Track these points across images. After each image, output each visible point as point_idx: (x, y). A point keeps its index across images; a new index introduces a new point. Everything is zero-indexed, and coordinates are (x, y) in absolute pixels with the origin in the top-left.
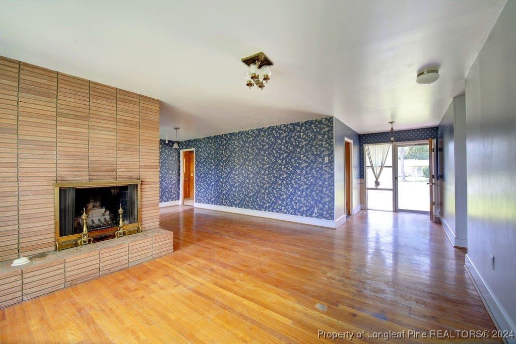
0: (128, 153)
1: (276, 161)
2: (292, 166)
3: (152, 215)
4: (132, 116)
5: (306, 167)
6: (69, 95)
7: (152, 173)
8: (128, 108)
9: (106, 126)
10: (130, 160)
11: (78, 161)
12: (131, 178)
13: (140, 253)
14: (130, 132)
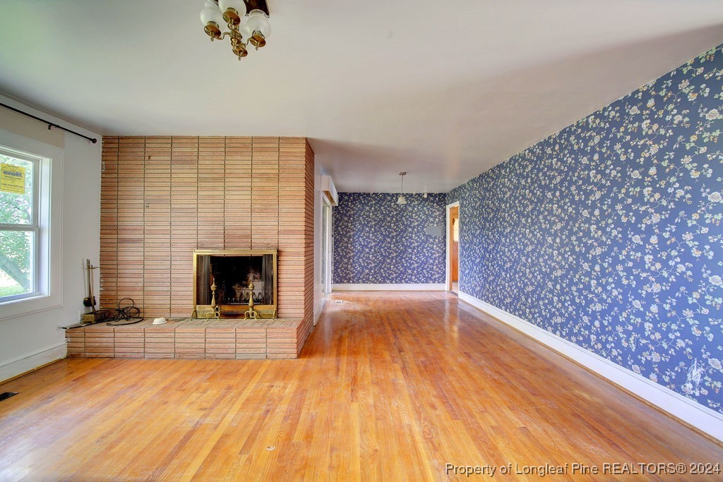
0: (264, 214)
1: (578, 213)
2: (618, 223)
3: (293, 298)
4: (269, 167)
5: (662, 225)
6: (207, 158)
7: (293, 241)
8: (265, 158)
9: (241, 184)
10: (266, 223)
11: (215, 227)
12: (268, 246)
13: (250, 345)
14: (267, 189)
